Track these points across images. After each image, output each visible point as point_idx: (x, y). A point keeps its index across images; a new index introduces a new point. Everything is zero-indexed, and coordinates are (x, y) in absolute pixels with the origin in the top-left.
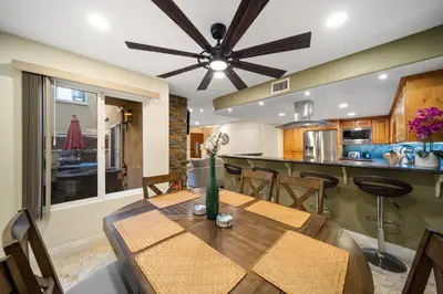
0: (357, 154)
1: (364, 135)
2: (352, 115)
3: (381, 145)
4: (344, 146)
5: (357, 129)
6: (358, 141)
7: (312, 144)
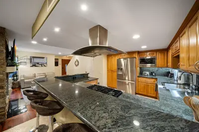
0: (148, 73)
1: (152, 61)
2: (144, 47)
3: (162, 68)
4: (140, 68)
5: (148, 58)
6: (149, 65)
7: (123, 67)
